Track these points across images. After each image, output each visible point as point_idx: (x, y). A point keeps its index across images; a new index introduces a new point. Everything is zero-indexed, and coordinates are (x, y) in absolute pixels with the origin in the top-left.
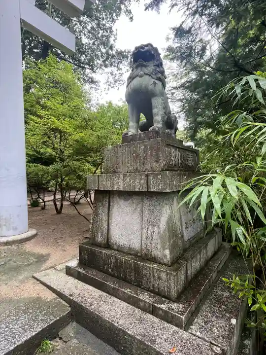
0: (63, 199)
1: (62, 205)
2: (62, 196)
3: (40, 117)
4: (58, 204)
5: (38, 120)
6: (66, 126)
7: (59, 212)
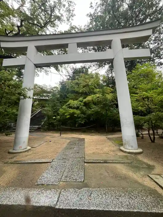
0: (154, 134)
1: (154, 138)
2: (153, 132)
3: (137, 94)
4: (152, 136)
5: (136, 95)
6: (152, 94)
7: (153, 141)
